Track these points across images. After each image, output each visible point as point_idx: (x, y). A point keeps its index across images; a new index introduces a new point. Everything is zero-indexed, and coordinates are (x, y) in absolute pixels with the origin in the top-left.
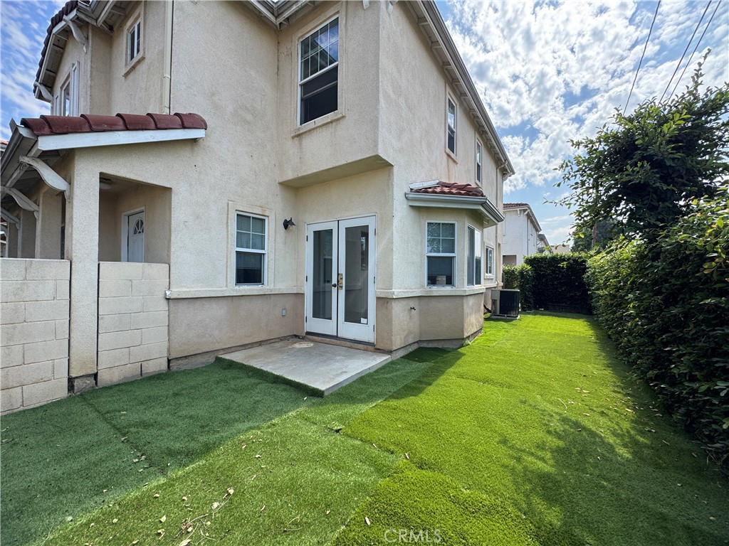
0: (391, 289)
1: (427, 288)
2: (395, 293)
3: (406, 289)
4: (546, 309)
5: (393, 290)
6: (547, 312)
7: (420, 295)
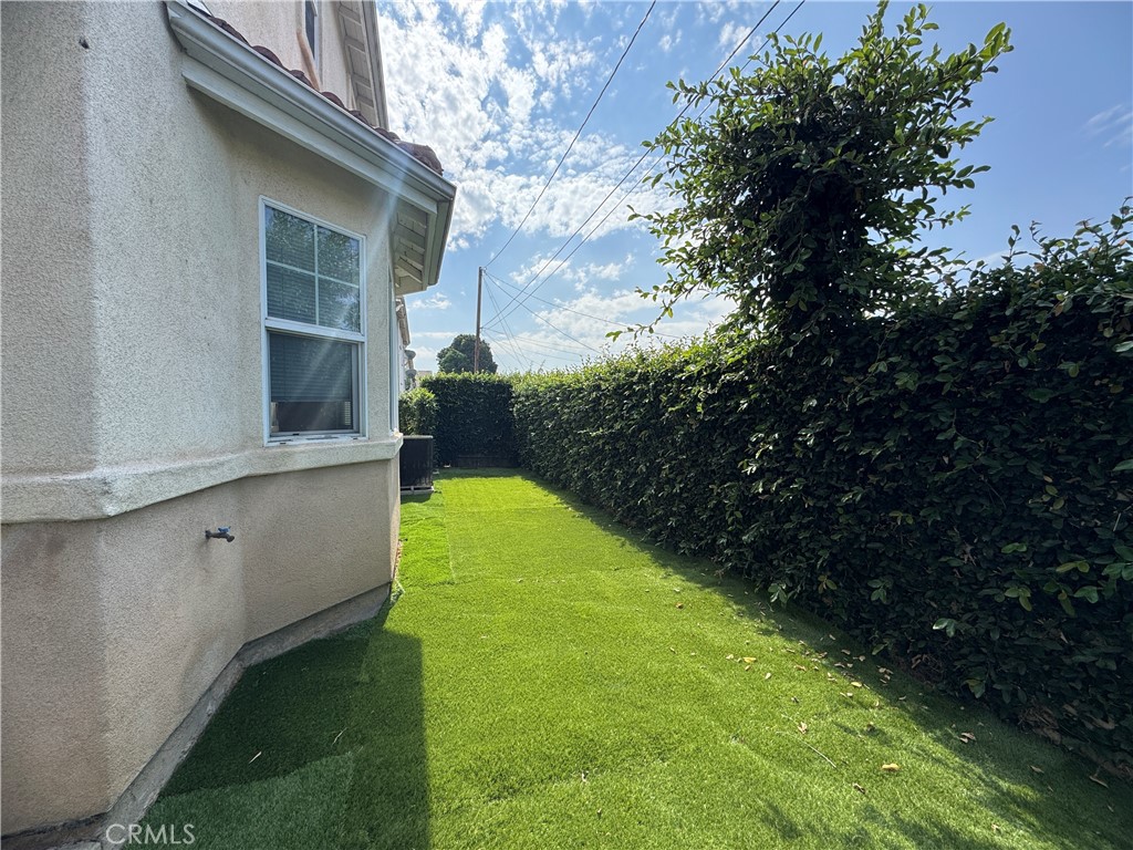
0: (91, 465)
1: (274, 447)
2: (120, 488)
3: (183, 455)
4: (455, 465)
5: (101, 471)
6: (458, 471)
7: (245, 473)
